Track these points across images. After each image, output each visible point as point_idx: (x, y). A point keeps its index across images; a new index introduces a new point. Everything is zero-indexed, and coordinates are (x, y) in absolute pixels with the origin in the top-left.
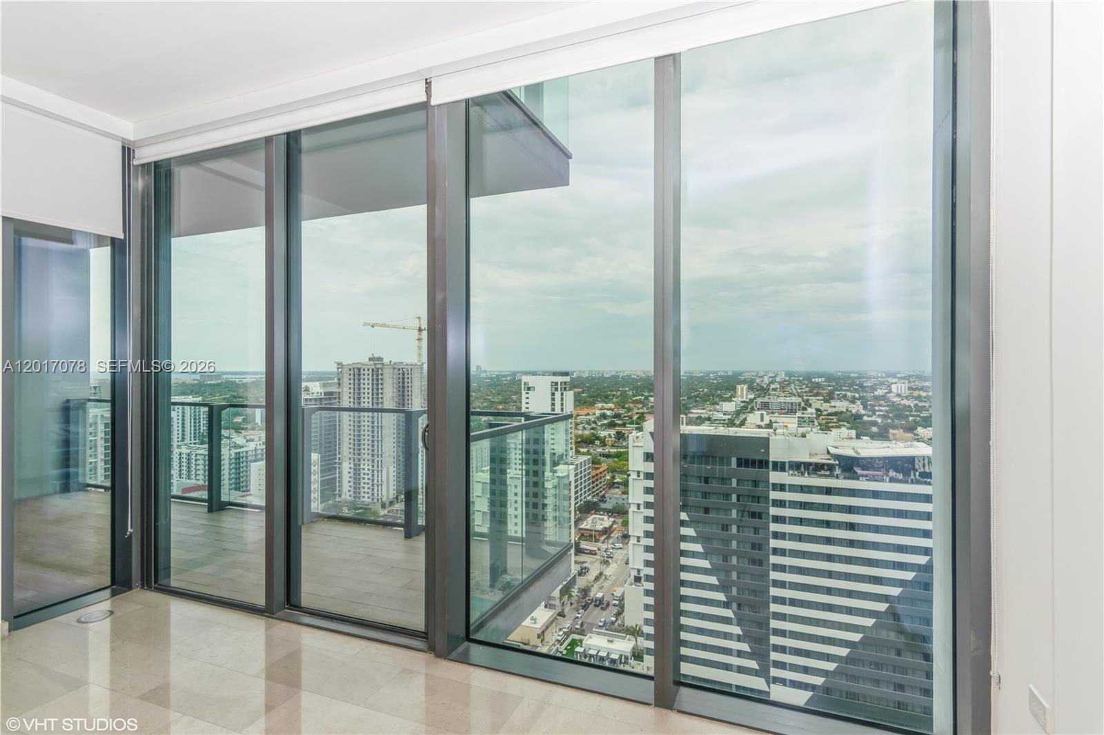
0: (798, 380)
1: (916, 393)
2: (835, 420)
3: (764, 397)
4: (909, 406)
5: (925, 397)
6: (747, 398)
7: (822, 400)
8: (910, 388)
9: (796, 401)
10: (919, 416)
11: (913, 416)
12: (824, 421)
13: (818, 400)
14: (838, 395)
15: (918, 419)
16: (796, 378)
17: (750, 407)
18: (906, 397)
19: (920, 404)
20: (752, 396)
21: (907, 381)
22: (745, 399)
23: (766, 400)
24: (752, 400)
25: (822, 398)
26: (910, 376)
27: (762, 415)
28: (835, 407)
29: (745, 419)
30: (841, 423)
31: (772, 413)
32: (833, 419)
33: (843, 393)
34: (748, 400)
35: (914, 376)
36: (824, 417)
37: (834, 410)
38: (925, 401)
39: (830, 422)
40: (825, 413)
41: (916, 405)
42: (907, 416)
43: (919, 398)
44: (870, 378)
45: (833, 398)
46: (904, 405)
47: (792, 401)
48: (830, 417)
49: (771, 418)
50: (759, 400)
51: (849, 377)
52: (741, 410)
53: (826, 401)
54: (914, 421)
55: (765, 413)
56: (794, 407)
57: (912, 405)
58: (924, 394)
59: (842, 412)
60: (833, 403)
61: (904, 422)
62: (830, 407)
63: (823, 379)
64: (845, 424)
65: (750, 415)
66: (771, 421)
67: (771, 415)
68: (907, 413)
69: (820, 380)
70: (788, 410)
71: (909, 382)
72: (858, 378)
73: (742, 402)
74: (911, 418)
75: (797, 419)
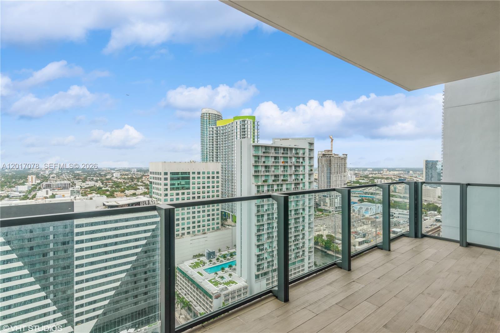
0: (67, 172)
1: (123, 177)
2: (89, 191)
3: (47, 181)
4: (121, 182)
5: (127, 178)
6: (35, 183)
7: (81, 181)
8: (121, 175)
9: (68, 183)
10: (125, 186)
11: (123, 186)
12: (83, 192)
13: (79, 181)
14: (89, 179)
15: (125, 187)
16: (66, 171)
17: (38, 188)
18: (120, 179)
19: (125, 181)
20: (39, 182)
21: (119, 172)
22: (34, 183)
23: (48, 183)
24: (39, 184)
25: (81, 180)
26: (121, 170)
27: (47, 192)
28: (88, 184)
29: (36, 194)
30: (92, 192)
31: (53, 190)
32: (88, 190)
33: (92, 178)
34: (36, 184)
35: (121, 169)
36: (83, 190)
37: (88, 186)
38: (127, 180)
39: (87, 192)
40: (84, 187)
41: (124, 182)
42: (121, 186)
43: (124, 178)
44: (103, 171)
45: (87, 180)
46: (119, 182)
47: (65, 183)
48: (86, 189)
49: (53, 193)
50: (44, 183)
51: (94, 170)
52: (32, 190)
53: (84, 182)
54: (124, 188)
55: (49, 190)
56: (66, 186)
57: (122, 182)
58: (126, 177)
59: (92, 187)
60: (87, 183)
61: (120, 189)
62: (86, 184)
63: (81, 172)
64: (94, 192)
65: (39, 191)
66: (53, 194)
67: (53, 191)
68: (121, 185)
69: (79, 172)
70: (63, 187)
71: (120, 172)
72: (98, 171)
73: (32, 185)
74: (122, 187)
75: (70, 191)
